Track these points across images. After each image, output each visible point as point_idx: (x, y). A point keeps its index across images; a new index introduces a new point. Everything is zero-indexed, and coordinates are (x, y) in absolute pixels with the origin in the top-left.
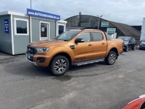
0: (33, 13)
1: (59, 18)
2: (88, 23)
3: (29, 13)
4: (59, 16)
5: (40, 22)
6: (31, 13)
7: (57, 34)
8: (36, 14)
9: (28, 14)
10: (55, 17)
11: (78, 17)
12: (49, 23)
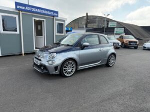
0: (23, 8)
1: (57, 15)
2: (95, 24)
3: (18, 7)
4: (57, 12)
5: (33, 18)
6: (21, 7)
7: (56, 33)
8: (27, 8)
9: (16, 9)
10: (52, 13)
11: (85, 18)
12: (45, 20)
